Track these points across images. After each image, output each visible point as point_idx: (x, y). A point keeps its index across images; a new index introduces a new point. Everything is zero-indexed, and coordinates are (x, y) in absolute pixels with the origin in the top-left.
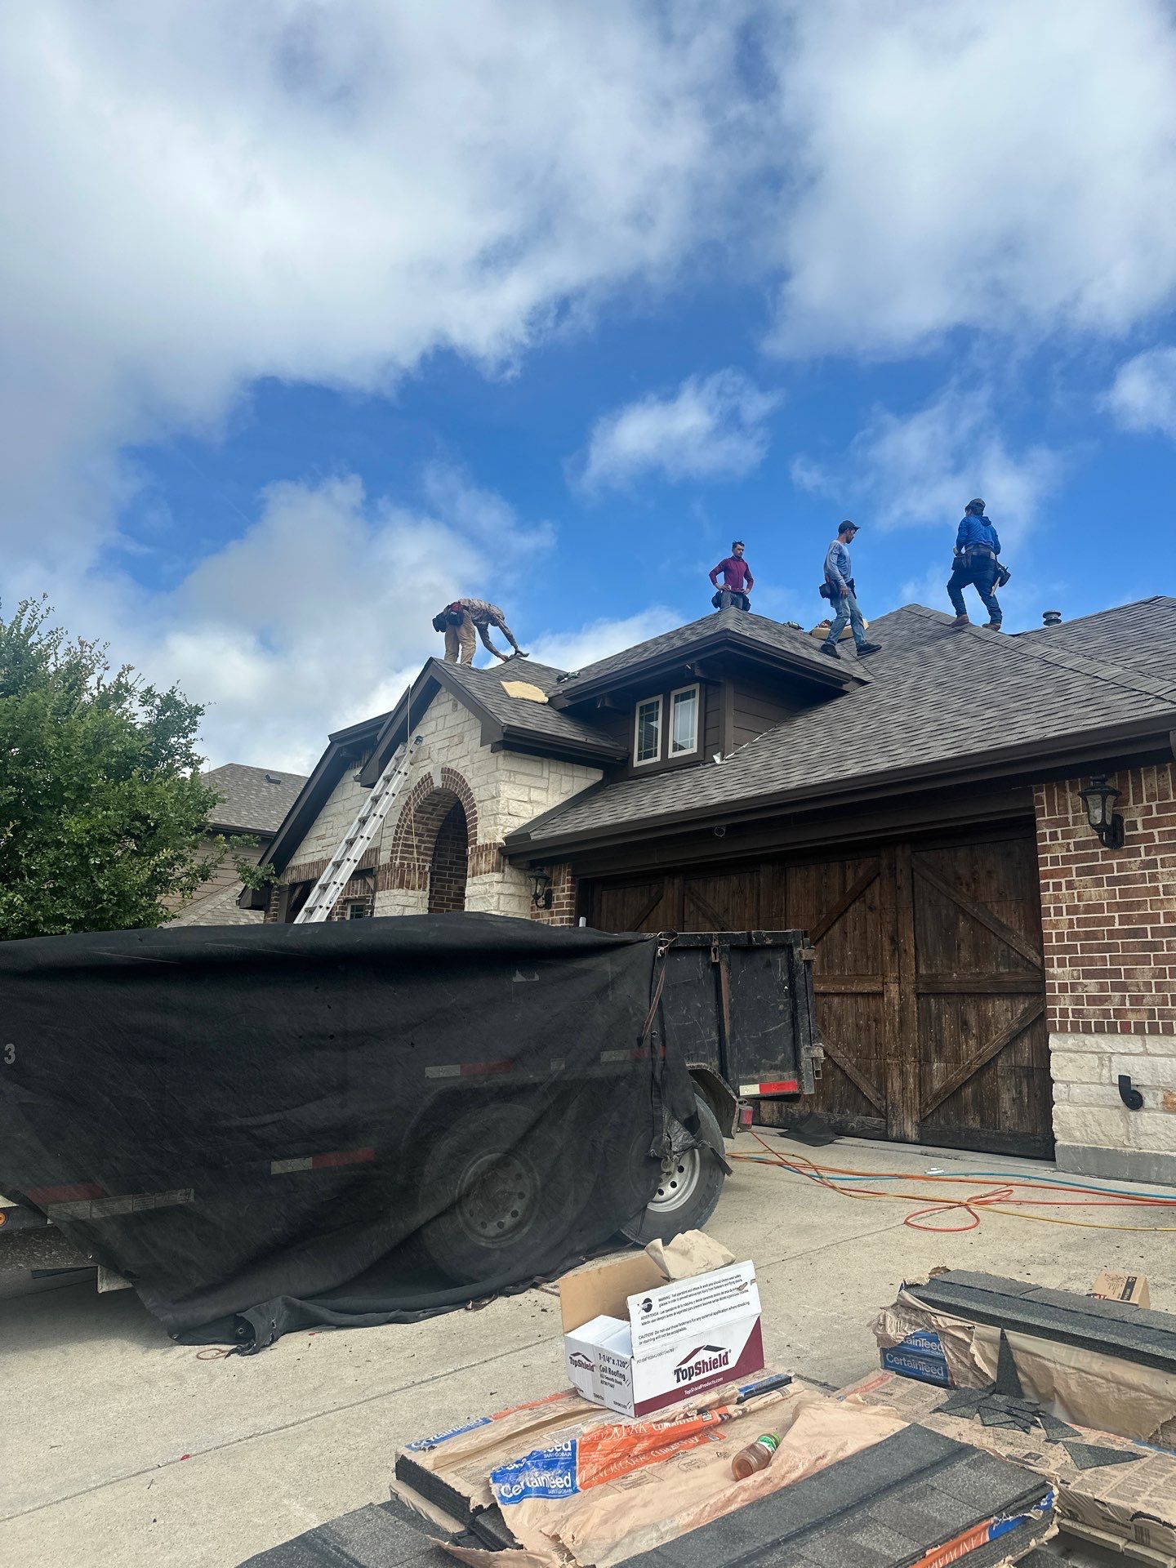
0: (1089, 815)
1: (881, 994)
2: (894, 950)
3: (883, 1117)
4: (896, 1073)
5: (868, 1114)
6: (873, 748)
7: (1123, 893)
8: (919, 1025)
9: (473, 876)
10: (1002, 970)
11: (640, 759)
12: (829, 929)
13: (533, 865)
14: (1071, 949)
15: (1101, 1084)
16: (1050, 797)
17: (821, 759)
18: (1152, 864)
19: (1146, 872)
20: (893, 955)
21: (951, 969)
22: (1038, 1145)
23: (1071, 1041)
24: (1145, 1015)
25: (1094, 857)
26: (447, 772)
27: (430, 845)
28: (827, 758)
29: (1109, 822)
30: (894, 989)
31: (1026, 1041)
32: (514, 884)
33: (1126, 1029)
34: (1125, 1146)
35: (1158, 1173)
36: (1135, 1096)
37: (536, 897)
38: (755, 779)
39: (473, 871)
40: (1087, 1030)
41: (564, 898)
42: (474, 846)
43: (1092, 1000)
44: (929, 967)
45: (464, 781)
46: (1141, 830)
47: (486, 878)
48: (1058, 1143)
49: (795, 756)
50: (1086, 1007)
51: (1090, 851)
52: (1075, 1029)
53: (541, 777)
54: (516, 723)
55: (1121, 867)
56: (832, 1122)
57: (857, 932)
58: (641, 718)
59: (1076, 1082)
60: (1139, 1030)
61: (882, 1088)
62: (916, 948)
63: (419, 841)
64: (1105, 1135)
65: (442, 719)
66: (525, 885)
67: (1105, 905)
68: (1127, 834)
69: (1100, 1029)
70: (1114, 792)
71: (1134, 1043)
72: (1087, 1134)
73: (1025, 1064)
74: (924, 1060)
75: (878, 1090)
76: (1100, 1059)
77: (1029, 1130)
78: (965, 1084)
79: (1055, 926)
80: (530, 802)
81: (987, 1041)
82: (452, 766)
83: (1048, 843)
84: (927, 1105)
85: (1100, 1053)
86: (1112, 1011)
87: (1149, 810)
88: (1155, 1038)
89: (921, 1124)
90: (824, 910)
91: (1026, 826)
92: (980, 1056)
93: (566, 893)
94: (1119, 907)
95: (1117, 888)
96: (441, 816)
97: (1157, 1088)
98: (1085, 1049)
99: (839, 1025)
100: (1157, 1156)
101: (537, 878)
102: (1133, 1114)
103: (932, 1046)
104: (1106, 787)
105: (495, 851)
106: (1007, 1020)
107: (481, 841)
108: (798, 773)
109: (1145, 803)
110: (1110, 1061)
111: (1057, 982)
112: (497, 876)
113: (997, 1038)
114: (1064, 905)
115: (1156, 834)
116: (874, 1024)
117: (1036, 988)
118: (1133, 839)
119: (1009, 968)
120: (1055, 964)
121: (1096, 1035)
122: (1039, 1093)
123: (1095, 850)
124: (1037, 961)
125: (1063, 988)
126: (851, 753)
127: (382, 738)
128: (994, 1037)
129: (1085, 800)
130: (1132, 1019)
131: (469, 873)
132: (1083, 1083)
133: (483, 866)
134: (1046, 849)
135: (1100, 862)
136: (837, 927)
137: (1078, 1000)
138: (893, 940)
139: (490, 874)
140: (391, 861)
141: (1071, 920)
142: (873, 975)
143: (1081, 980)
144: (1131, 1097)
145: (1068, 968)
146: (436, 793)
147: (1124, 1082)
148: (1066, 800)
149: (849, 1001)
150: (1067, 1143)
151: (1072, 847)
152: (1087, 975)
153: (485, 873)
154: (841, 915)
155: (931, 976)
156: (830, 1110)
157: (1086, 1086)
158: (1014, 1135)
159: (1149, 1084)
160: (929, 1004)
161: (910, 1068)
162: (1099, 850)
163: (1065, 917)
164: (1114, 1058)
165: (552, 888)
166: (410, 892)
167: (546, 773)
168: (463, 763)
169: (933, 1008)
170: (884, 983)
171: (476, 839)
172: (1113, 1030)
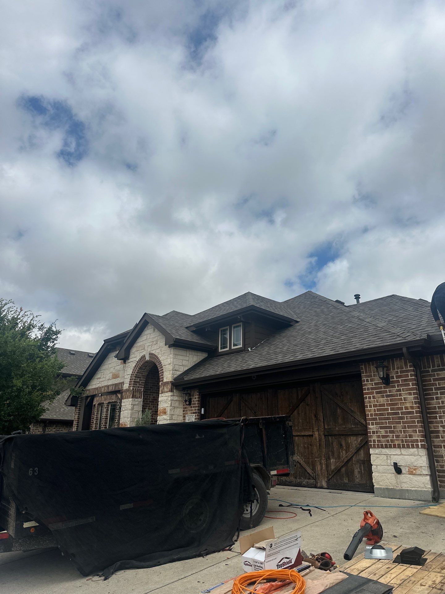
0: (378, 374)
1: (312, 436)
2: (316, 420)
3: (315, 480)
4: (318, 463)
5: (309, 479)
6: (305, 348)
7: (391, 400)
8: (326, 446)
9: (162, 393)
10: (353, 426)
11: (221, 349)
12: (293, 412)
13: (184, 389)
14: (375, 419)
15: (388, 465)
16: (366, 368)
17: (288, 352)
18: (400, 390)
19: (398, 393)
20: (316, 422)
21: (336, 426)
22: (368, 487)
23: (377, 451)
24: (400, 441)
25: (381, 388)
26: (151, 355)
27: (143, 381)
28: (290, 351)
29: (385, 377)
30: (316, 433)
31: (362, 451)
32: (177, 396)
33: (395, 447)
34: (397, 487)
35: (408, 496)
36: (399, 469)
37: (186, 401)
38: (265, 358)
39: (162, 391)
40: (382, 447)
41: (196, 401)
42: (162, 382)
43: (384, 437)
44: (328, 425)
45: (158, 358)
46: (395, 379)
47: (167, 394)
48: (375, 487)
49: (278, 350)
50: (381, 439)
51: (380, 386)
52: (378, 447)
53: (186, 356)
54: (178, 337)
55: (390, 391)
56: (297, 482)
57: (303, 413)
58: (221, 334)
59: (379, 465)
60: (399, 447)
61: (314, 469)
62: (323, 419)
63: (140, 380)
64: (390, 483)
65: (149, 335)
66: (181, 396)
67: (385, 404)
68: (391, 380)
69: (386, 447)
70: (387, 367)
71: (397, 451)
72: (384, 483)
73: (362, 459)
74: (328, 459)
75: (313, 470)
76: (387, 457)
77: (365, 482)
78: (342, 467)
79: (370, 411)
80: (182, 365)
81: (349, 451)
82: (153, 352)
83: (366, 383)
84: (329, 475)
85: (387, 455)
86: (390, 440)
87: (397, 372)
88: (404, 449)
89: (328, 482)
90: (291, 405)
91: (358, 377)
92: (347, 457)
93: (197, 399)
94: (390, 405)
95: (389, 398)
96: (148, 370)
97: (406, 466)
98: (382, 453)
99: (298, 447)
100: (407, 490)
101: (186, 394)
102: (399, 476)
103: (330, 453)
104: (384, 365)
105: (170, 384)
106: (355, 444)
107: (165, 380)
108: (280, 357)
109: (396, 370)
110: (390, 457)
111: (371, 431)
112: (170, 394)
113: (352, 450)
114: (372, 404)
115: (400, 380)
116: (310, 446)
117: (364, 432)
118: (393, 382)
119: (355, 425)
120: (371, 424)
121: (385, 449)
122: (367, 469)
123: (381, 386)
124: (364, 423)
125: (374, 432)
126: (298, 349)
127: (126, 341)
128: (351, 450)
129: (377, 369)
130: (397, 443)
131: (160, 392)
132: (382, 465)
133: (166, 390)
134: (365, 385)
135: (383, 390)
136: (296, 411)
137: (379, 437)
138: (315, 416)
139: (169, 393)
140: (129, 388)
141: (375, 409)
142: (309, 429)
143: (379, 430)
144: (398, 470)
145: (375, 426)
146: (147, 362)
147: (395, 464)
148: (371, 369)
149: (301, 438)
150: (378, 487)
151: (373, 384)
152: (381, 428)
153: (166, 392)
154: (297, 407)
155: (330, 429)
156: (296, 478)
157: (383, 466)
158: (359, 484)
159: (403, 465)
160: (329, 439)
161: (323, 462)
162: (382, 386)
163: (373, 408)
164: (391, 456)
165: (192, 397)
166: (136, 400)
167: (188, 355)
168: (158, 351)
169: (330, 440)
170: (313, 432)
171: (163, 380)
172: (390, 447)
